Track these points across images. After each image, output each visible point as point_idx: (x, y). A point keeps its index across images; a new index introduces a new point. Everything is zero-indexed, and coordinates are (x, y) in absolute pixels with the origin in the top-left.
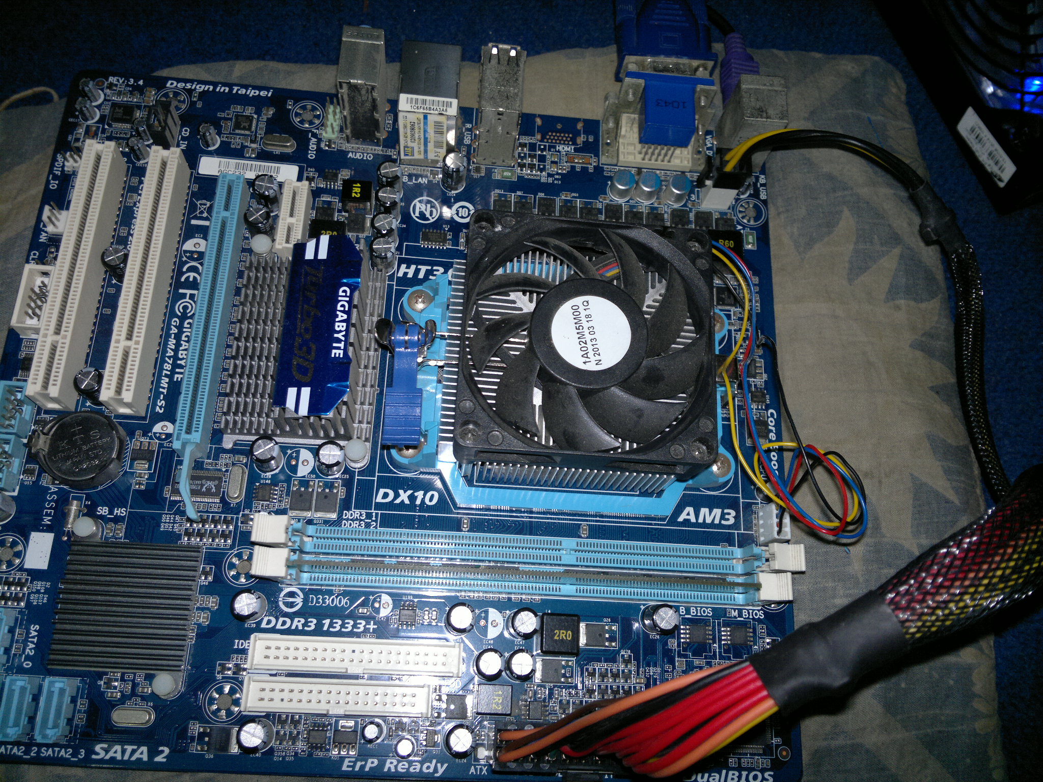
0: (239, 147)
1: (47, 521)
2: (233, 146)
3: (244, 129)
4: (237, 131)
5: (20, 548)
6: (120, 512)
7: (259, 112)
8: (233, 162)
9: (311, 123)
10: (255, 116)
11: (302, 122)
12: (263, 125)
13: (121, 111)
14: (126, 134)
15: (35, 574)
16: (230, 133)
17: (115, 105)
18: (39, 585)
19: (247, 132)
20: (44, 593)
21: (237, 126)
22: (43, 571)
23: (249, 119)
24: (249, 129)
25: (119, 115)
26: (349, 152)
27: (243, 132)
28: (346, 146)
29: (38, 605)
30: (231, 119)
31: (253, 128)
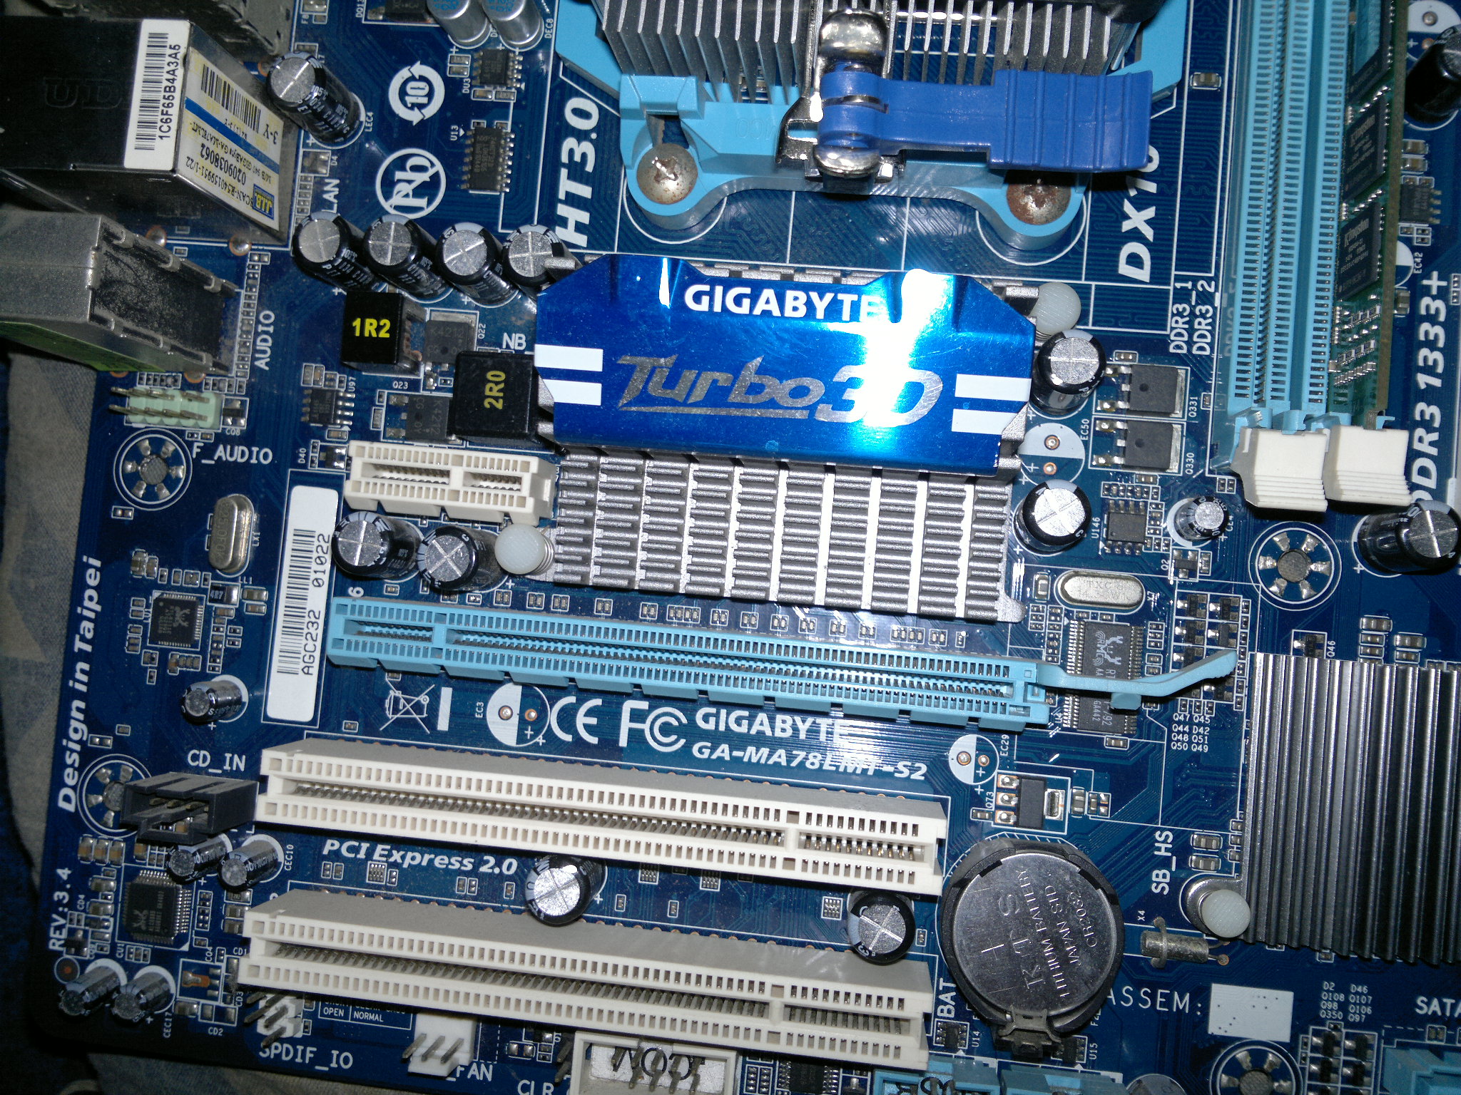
0: (240, 629)
1: (1182, 1002)
2: (239, 644)
3: (191, 618)
4: (198, 635)
5: (1241, 1055)
6: (1163, 842)
7: (145, 587)
8: (280, 641)
9: (174, 460)
10: (156, 594)
11: (170, 482)
12: (181, 576)
13: (142, 915)
14: (204, 901)
15: (1304, 1016)
16: (203, 652)
17: (126, 932)
18: (1329, 1004)
19: (200, 612)
20: (1347, 993)
21: (184, 635)
22: (1296, 999)
23: (161, 608)
24: (192, 606)
25: (156, 918)
26: (254, 369)
27: (199, 622)
28: (239, 374)
29: (1373, 1005)
30: (164, 653)
31: (190, 597)
